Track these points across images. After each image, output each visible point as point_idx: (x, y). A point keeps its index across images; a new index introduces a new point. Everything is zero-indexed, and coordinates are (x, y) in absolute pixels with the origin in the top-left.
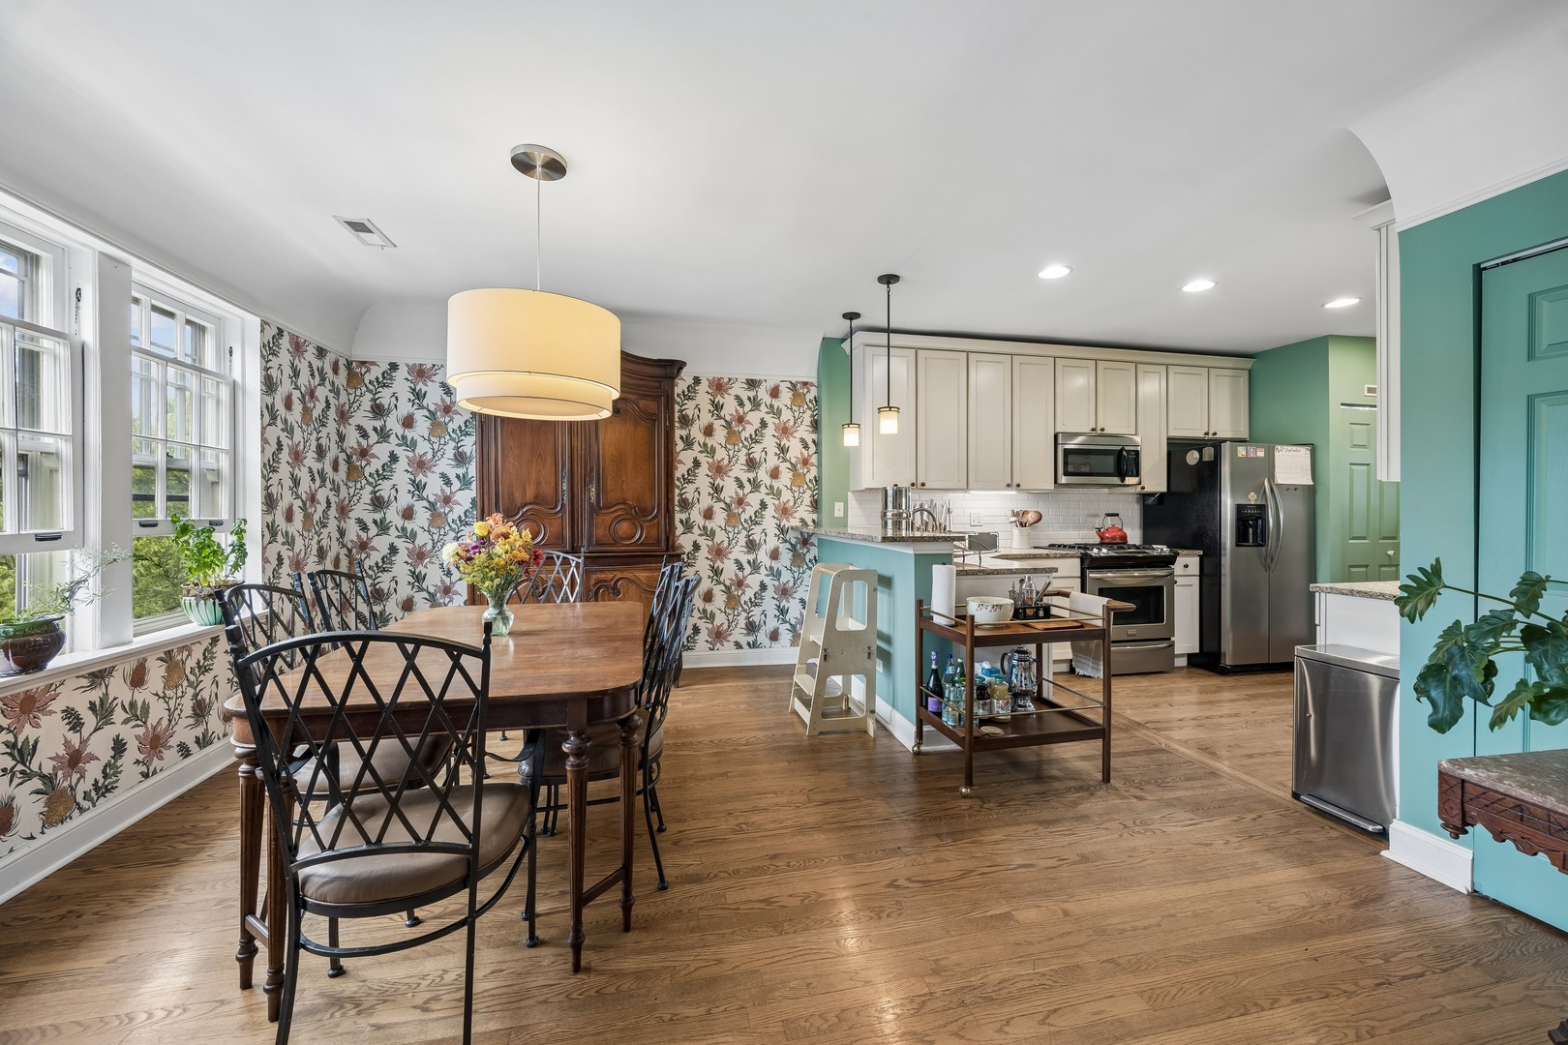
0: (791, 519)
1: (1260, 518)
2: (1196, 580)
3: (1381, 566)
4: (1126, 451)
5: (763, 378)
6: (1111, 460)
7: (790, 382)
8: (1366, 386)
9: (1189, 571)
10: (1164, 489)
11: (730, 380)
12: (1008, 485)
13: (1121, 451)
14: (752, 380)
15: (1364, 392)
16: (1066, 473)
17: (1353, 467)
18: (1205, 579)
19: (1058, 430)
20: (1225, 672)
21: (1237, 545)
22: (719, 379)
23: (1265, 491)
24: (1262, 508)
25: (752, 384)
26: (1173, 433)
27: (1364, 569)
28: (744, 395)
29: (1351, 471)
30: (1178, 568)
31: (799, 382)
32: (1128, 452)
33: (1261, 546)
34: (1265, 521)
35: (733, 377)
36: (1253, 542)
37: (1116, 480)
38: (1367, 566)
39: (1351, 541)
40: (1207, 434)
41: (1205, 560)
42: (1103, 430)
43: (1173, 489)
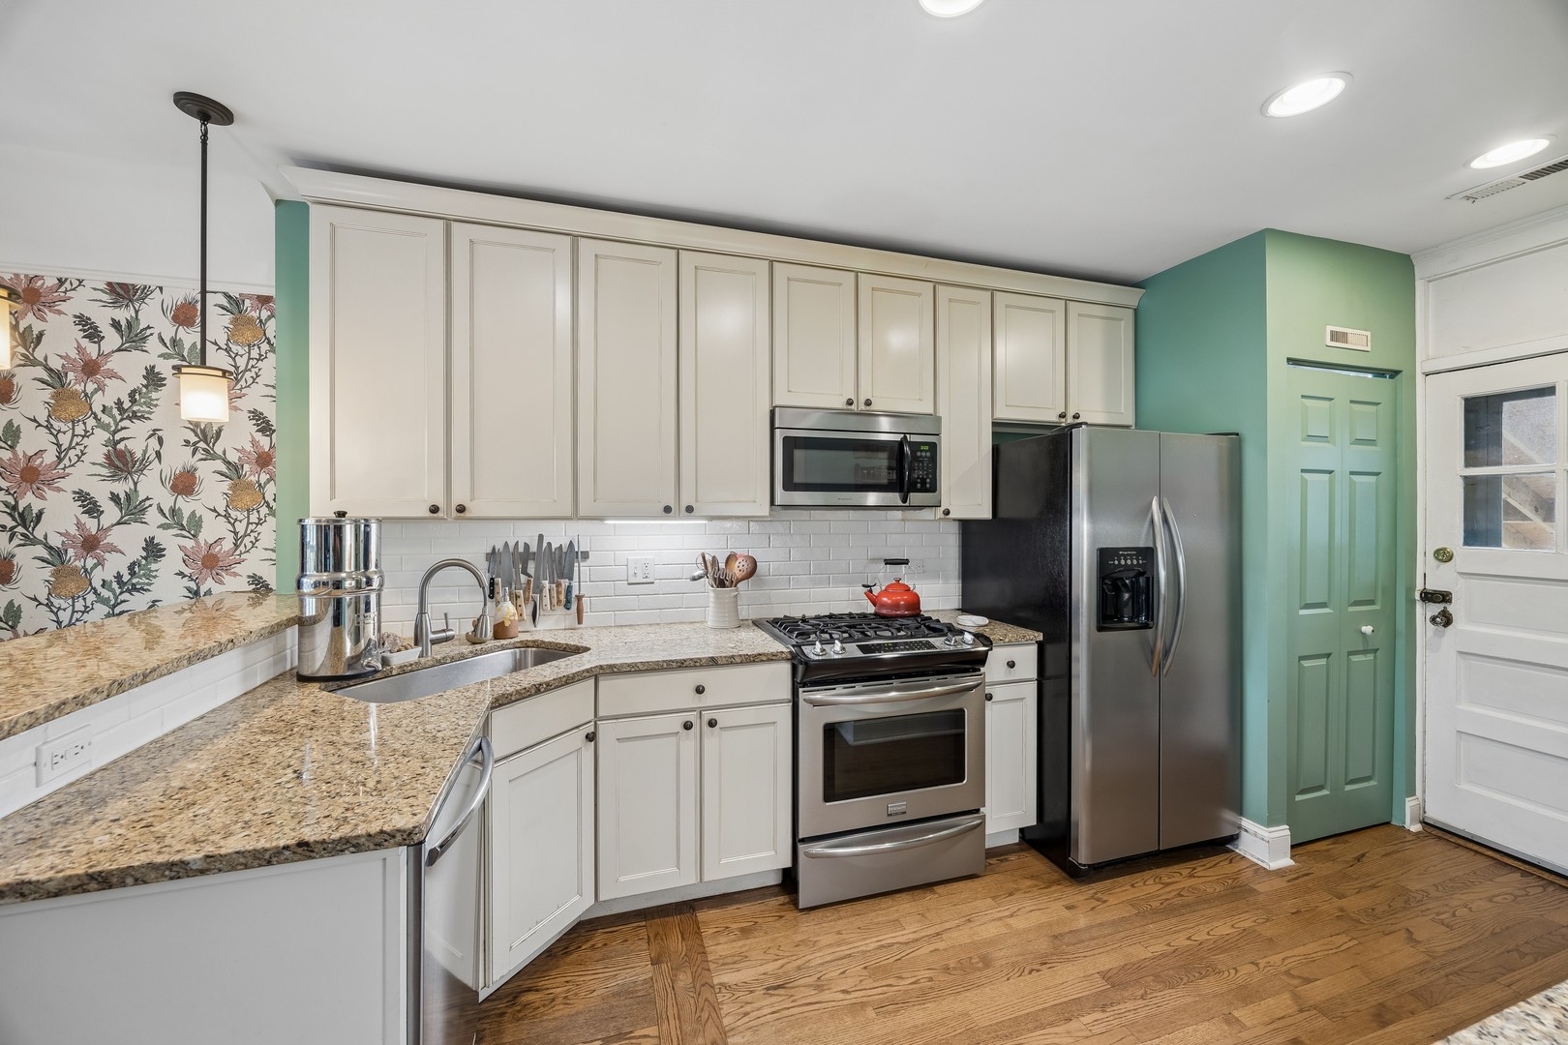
0: (227, 579)
1: (1142, 574)
2: (1032, 689)
3: (1350, 653)
4: (911, 444)
5: (153, 283)
6: (882, 461)
7: (227, 296)
8: (1329, 328)
9: (1018, 673)
10: (985, 513)
11: (61, 282)
12: (668, 509)
13: (901, 444)
14: (123, 286)
15: (1324, 339)
16: (790, 487)
17: (1306, 476)
18: (1048, 685)
19: (777, 402)
20: (1077, 875)
21: (1100, 629)
22: (31, 279)
23: (1152, 521)
24: (1148, 553)
25: (123, 293)
26: (1005, 414)
27: (1323, 662)
28: (102, 317)
29: (1304, 482)
30: (994, 668)
31: (250, 297)
32: (915, 446)
33: (1146, 626)
34: (1151, 582)
35: (72, 275)
36: (1131, 620)
37: (894, 498)
38: (1328, 655)
39: (1303, 612)
40: (1062, 416)
41: (1049, 649)
42: (868, 403)
43: (1003, 514)
